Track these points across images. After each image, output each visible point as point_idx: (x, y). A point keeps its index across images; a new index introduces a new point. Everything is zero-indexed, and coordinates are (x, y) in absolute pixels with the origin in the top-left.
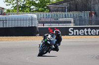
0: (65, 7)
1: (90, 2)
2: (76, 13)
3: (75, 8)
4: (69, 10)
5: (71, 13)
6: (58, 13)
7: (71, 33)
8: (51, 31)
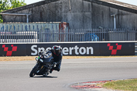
0: (26, 16)
1: (61, 9)
2: (41, 25)
3: (39, 17)
4: (32, 20)
5: (34, 24)
6: (16, 24)
7: (34, 52)
8: (6, 49)
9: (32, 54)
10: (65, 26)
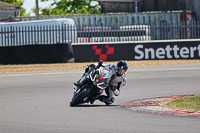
0: (133, 3)
3: (153, 5)
5: (145, 14)
7: (139, 55)
8: (98, 51)
9: (136, 57)
10: (189, 17)
